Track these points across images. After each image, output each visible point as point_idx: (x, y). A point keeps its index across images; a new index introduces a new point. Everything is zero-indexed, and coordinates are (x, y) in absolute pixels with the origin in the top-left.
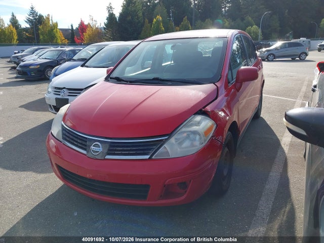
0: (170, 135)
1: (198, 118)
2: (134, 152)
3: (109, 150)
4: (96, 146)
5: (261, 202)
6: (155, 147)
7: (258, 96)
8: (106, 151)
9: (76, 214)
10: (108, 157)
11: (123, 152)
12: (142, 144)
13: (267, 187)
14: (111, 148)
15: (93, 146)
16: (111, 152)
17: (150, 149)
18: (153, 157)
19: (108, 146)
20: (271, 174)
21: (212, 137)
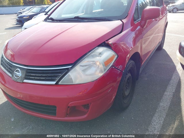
0: (74, 64)
1: (101, 49)
2: (44, 78)
3: (26, 75)
4: (18, 71)
5: (154, 118)
6: (61, 75)
7: (161, 34)
8: (24, 76)
9: (13, 120)
10: (25, 81)
11: (36, 78)
12: (50, 72)
13: (161, 104)
14: (27, 74)
15: (16, 71)
16: (27, 77)
17: (56, 76)
18: (60, 83)
19: (25, 72)
20: (166, 93)
21: (112, 66)
